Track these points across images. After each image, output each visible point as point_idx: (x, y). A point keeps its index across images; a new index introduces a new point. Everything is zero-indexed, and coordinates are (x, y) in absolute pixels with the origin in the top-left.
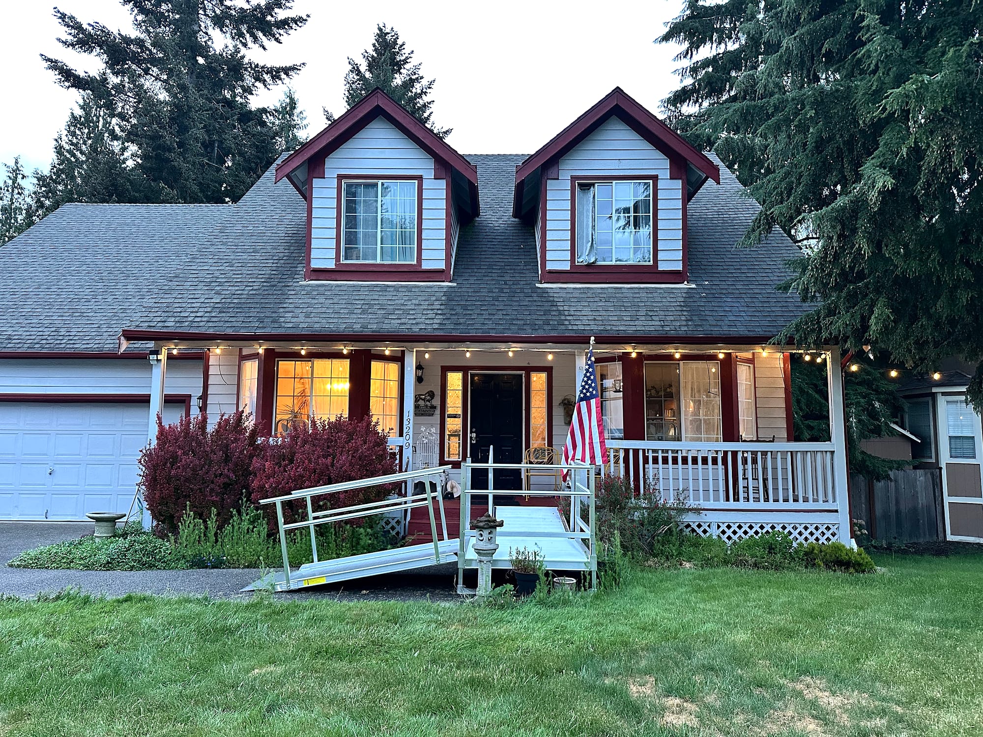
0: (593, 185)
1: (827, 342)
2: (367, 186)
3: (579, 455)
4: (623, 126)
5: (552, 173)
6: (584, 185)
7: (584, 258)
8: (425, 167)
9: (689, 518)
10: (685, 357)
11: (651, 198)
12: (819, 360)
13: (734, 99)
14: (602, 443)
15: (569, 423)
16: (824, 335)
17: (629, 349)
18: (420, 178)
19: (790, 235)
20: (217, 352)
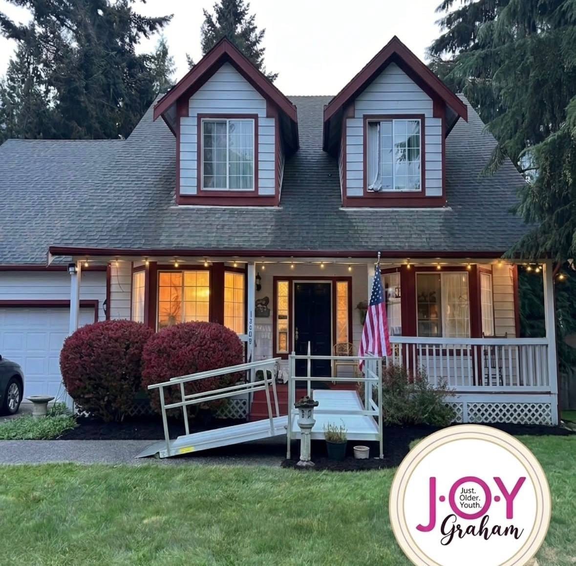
0: (379, 123)
1: (542, 256)
2: (219, 124)
3: (370, 349)
4: (400, 72)
5: (350, 112)
6: (372, 122)
7: (373, 186)
8: (260, 107)
9: (448, 399)
10: (444, 269)
11: (420, 135)
12: (537, 270)
13: (476, 47)
14: (387, 338)
15: (364, 323)
16: (541, 250)
17: (405, 262)
18: (255, 117)
19: (516, 165)
20: (116, 264)
